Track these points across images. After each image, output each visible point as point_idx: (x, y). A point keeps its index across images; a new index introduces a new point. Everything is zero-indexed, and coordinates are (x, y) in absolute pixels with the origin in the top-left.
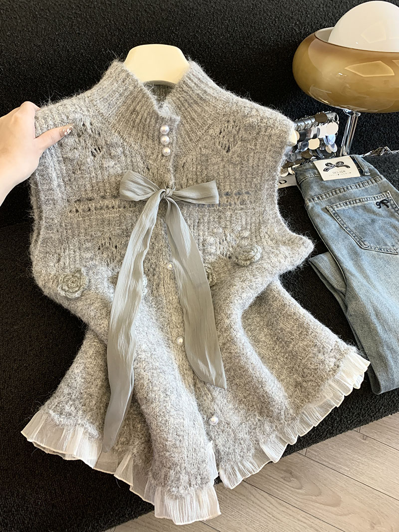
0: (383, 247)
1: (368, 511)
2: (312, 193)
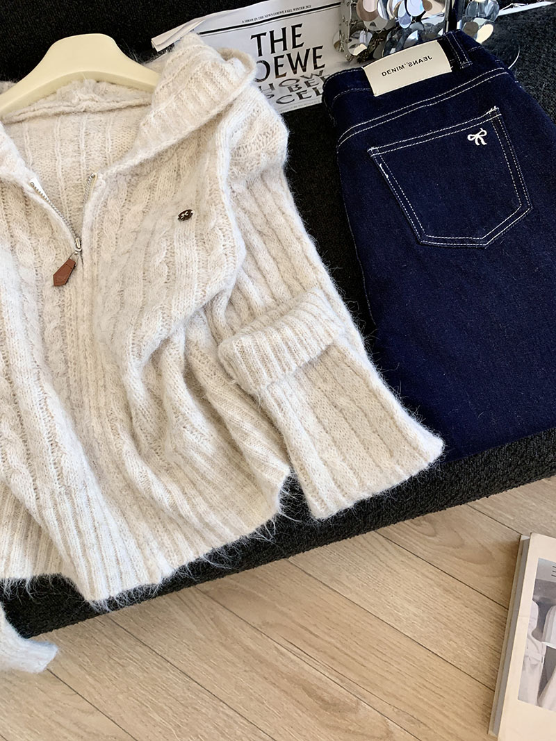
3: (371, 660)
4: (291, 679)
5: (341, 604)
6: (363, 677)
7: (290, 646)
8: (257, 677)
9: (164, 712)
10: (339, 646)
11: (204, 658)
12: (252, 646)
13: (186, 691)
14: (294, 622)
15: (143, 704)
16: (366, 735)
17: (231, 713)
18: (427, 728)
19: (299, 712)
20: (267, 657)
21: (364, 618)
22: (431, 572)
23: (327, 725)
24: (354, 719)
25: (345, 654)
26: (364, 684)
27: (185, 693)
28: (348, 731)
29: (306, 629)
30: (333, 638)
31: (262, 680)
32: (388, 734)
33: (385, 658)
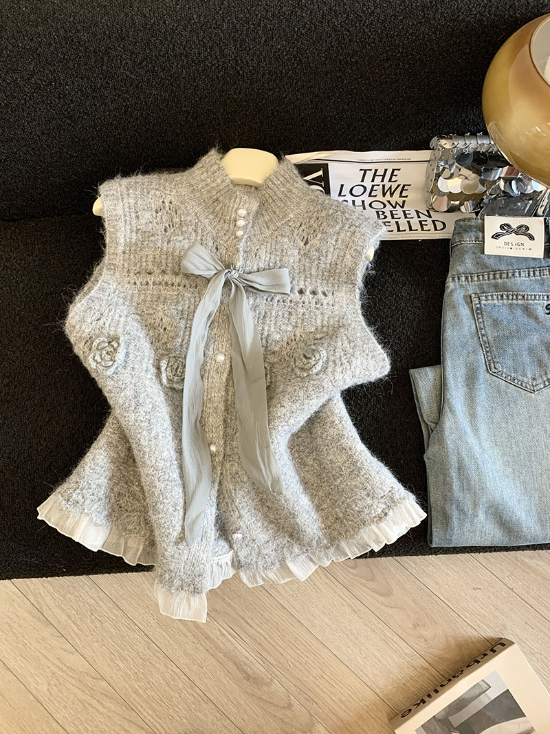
0: (520, 377)
1: (417, 612)
2: (461, 269)
3: (288, 651)
4: (226, 655)
5: (274, 606)
6: (280, 662)
7: (231, 631)
8: (201, 648)
9: (127, 661)
10: (266, 637)
11: (164, 627)
13: (146, 649)
14: (237, 613)
15: (112, 653)
16: (273, 704)
17: (177, 671)
18: (317, 707)
19: (227, 678)
20: (212, 635)
21: (290, 620)
22: (346, 596)
23: (246, 692)
24: (266, 690)
25: (270, 643)
26: (280, 668)
27: (145, 651)
28: (260, 698)
29: (245, 620)
30: (263, 630)
31: (205, 651)
32: (289, 706)
33: (298, 652)
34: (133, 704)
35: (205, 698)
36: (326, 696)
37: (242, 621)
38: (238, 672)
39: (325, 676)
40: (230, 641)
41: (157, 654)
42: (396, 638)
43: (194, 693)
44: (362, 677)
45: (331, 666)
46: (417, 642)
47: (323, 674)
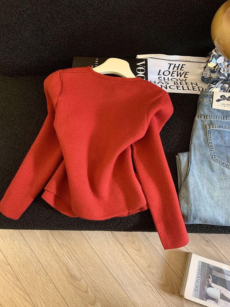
1: (151, 261)
3: (91, 267)
4: (63, 264)
5: (88, 247)
6: (86, 272)
7: (68, 254)
8: (54, 259)
9: (21, 259)
10: (83, 259)
11: (39, 247)
12: (56, 249)
14: (72, 247)
15: (15, 254)
16: (80, 290)
17: (41, 267)
18: (99, 294)
19: (62, 275)
20: (59, 255)
21: (94, 254)
22: (120, 248)
23: (69, 282)
24: (78, 283)
25: (84, 263)
26: (85, 274)
27: (30, 256)
28: (75, 286)
29: (75, 251)
30: (82, 256)
31: (55, 261)
32: (87, 292)
33: (95, 269)
34: (19, 278)
35: (51, 281)
36: (104, 290)
37: (74, 251)
38: (67, 272)
39: (105, 281)
40: (66, 259)
41: (34, 258)
42: (139, 270)
43: (46, 278)
44: (121, 285)
45: (109, 277)
46: (148, 274)
47: (104, 280)
